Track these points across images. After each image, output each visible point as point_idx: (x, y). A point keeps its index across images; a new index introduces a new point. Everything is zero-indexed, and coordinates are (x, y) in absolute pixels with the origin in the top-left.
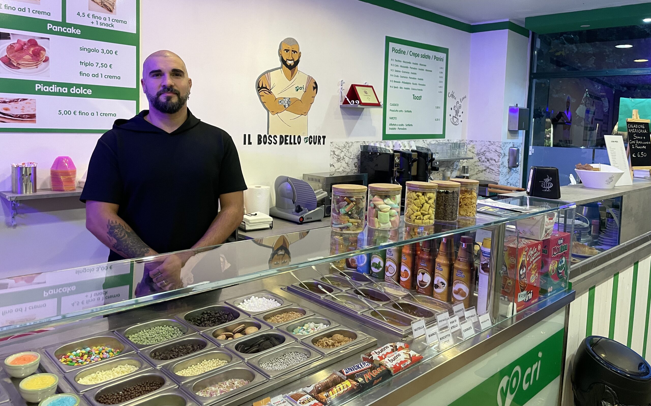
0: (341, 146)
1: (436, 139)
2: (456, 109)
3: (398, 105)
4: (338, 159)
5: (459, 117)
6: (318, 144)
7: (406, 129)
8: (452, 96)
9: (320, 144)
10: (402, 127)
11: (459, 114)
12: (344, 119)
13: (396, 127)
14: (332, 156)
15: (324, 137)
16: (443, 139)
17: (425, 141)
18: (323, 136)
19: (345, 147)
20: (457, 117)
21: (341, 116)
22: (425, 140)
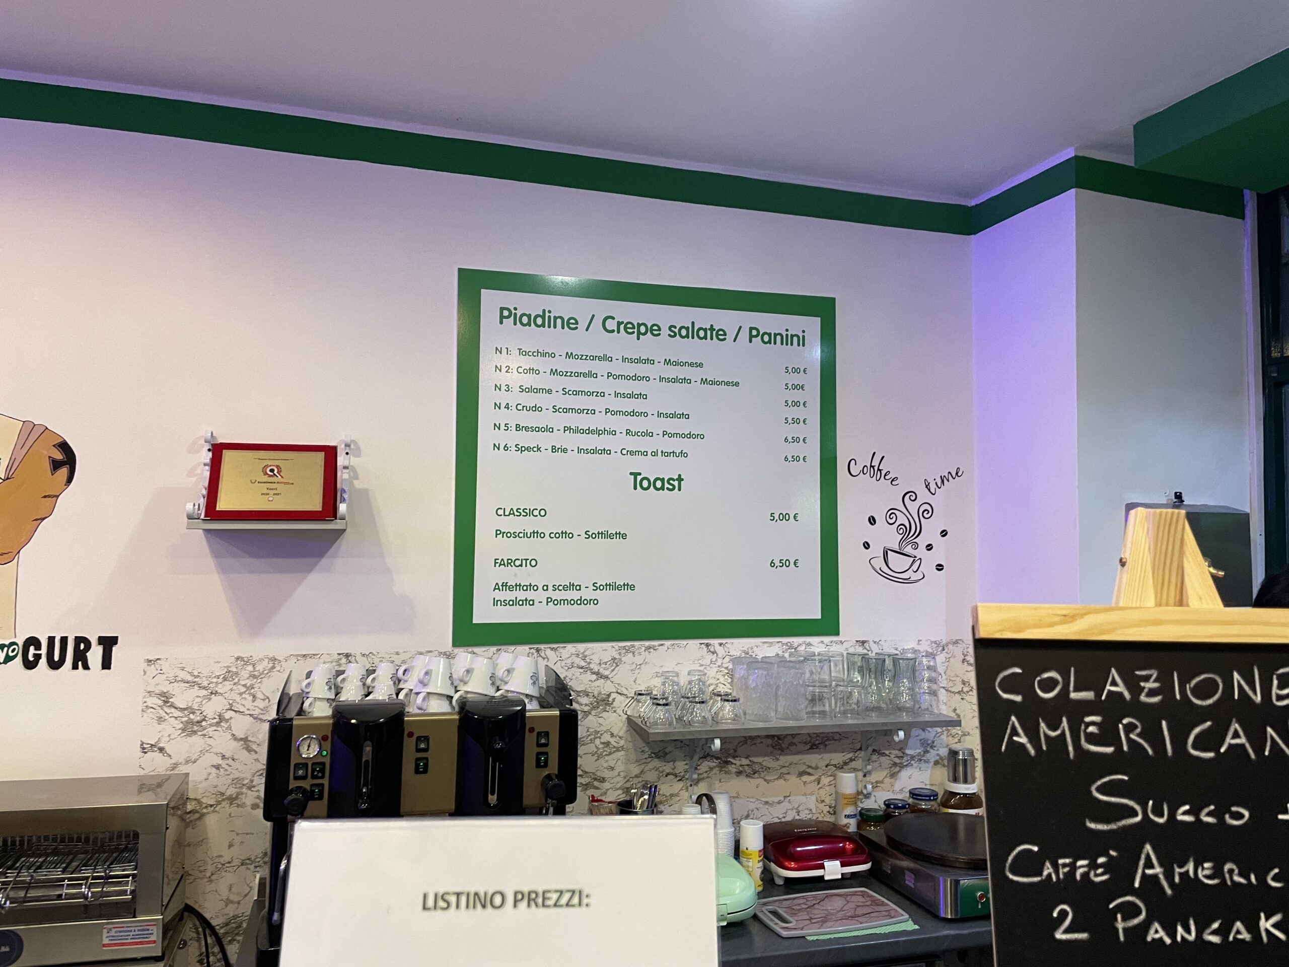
0: (205, 672)
1: (785, 640)
2: (902, 519)
3: (543, 513)
4: (191, 722)
5: (921, 552)
6: (75, 667)
7: (596, 602)
8: (875, 470)
9: (86, 667)
10: (573, 595)
11: (922, 541)
12: (223, 570)
13: (540, 596)
14: (150, 714)
15: (108, 643)
16: (827, 639)
17: (718, 648)
18: (102, 641)
19: (229, 676)
20: (908, 550)
21: (210, 562)
22: (715, 642)
